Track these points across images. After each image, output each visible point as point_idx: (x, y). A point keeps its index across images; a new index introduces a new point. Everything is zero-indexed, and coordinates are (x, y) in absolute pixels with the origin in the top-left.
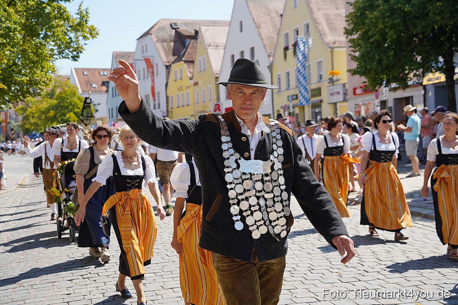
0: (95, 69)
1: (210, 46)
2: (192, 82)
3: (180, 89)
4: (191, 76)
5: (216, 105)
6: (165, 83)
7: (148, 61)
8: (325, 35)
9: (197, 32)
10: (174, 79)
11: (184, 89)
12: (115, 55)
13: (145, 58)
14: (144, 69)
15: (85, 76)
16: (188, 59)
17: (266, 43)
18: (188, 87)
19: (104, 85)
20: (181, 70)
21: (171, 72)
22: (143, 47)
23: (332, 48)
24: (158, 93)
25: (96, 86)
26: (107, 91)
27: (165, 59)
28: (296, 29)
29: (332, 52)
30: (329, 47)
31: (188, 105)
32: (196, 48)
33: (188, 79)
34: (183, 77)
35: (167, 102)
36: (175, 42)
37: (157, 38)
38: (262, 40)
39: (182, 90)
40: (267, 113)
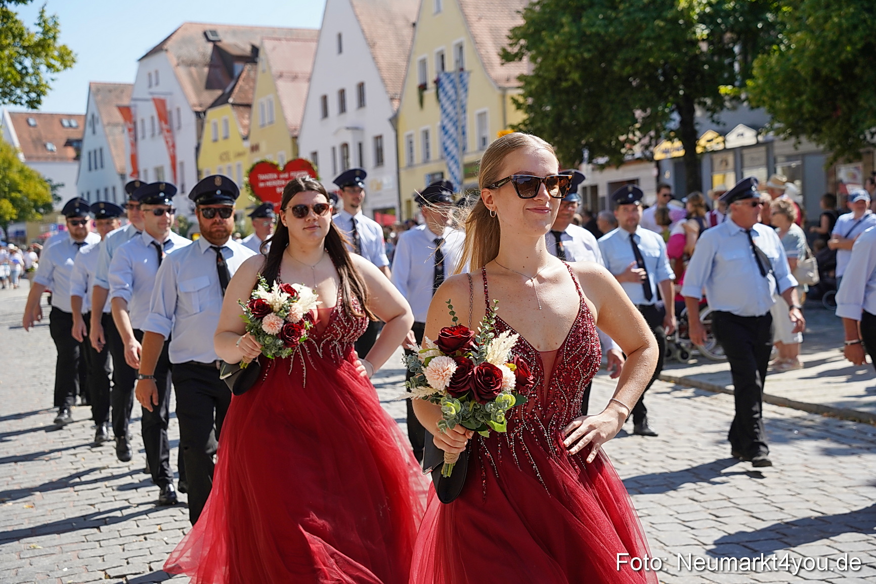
0: (52, 114)
1: (281, 76)
2: (247, 145)
3: (224, 157)
4: (246, 133)
6: (195, 144)
7: (159, 103)
8: (492, 65)
9: (255, 50)
10: (212, 137)
11: (232, 156)
12: (93, 89)
13: (156, 96)
14: (152, 118)
15: (31, 128)
16: (238, 101)
17: (386, 75)
18: (239, 155)
19: (71, 146)
20: (226, 122)
21: (206, 125)
22: (150, 75)
23: (504, 90)
24: (182, 164)
25: (55, 148)
26: (77, 158)
27: (194, 99)
28: (438, 53)
29: (504, 97)
30: (500, 88)
32: (254, 81)
33: (240, 139)
34: (231, 134)
36: (211, 66)
37: (178, 58)
38: (379, 69)
39: (228, 159)
40: (388, 205)
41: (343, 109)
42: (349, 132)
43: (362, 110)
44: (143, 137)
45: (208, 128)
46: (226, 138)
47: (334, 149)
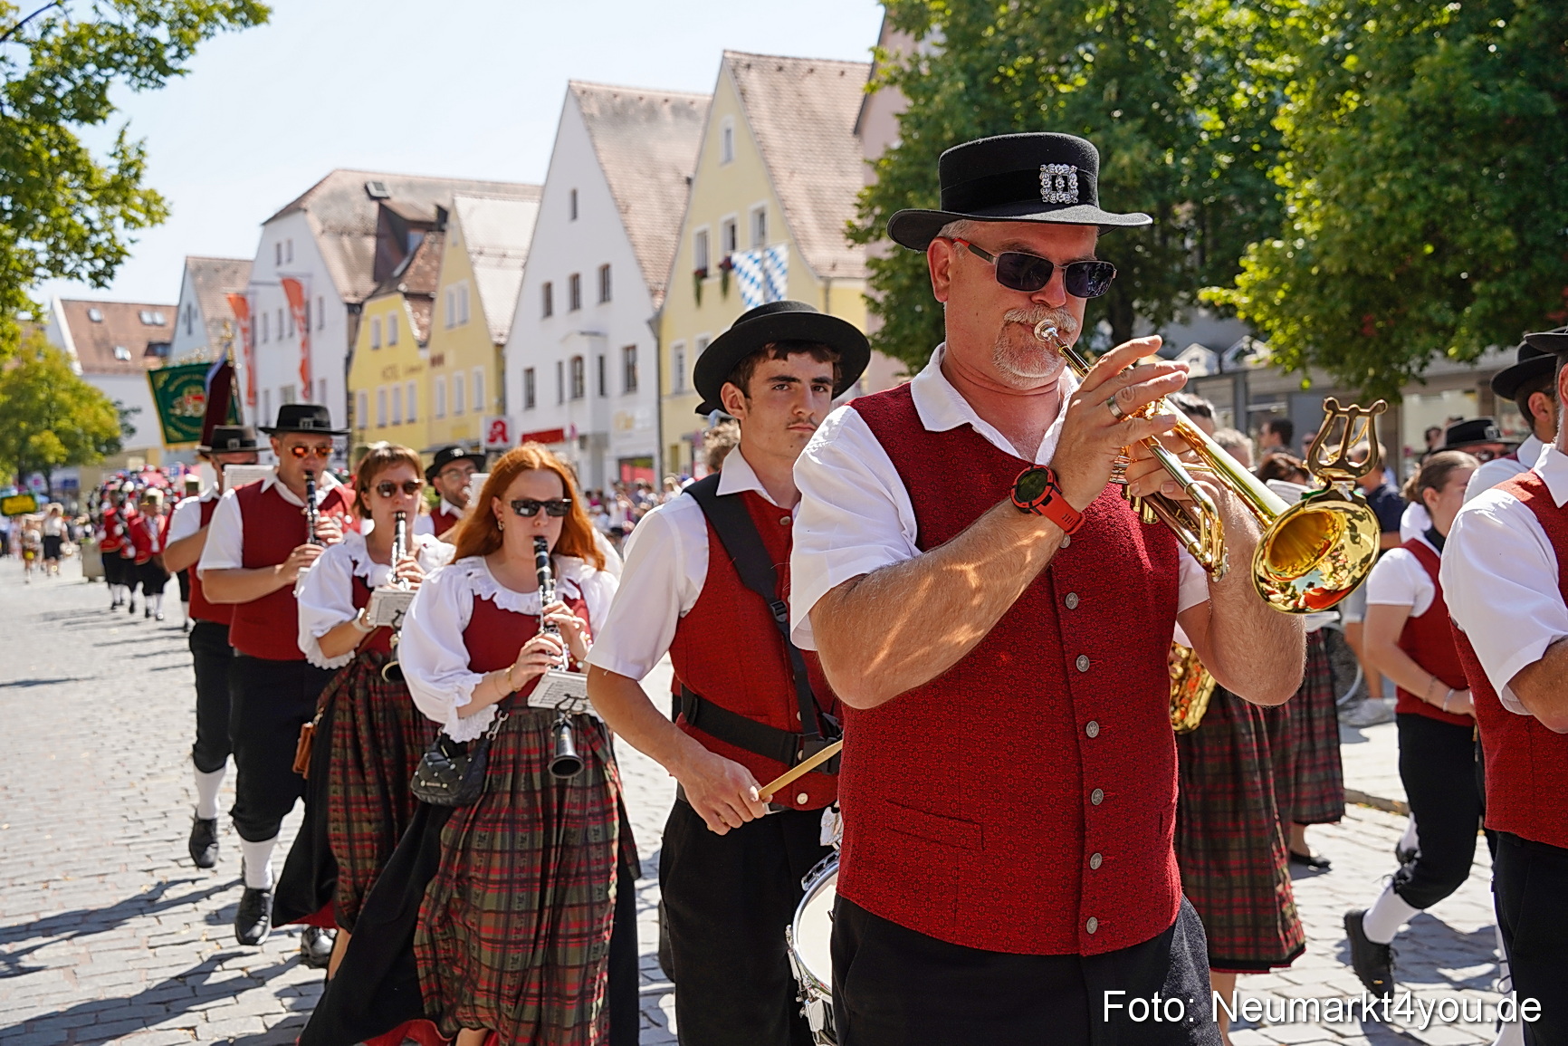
0: (126, 304)
1: (481, 253)
2: (425, 355)
3: (389, 373)
4: (424, 337)
5: (495, 425)
6: (344, 353)
7: (293, 288)
8: (808, 242)
9: (443, 214)
10: (372, 343)
11: (401, 372)
12: (191, 266)
13: (286, 278)
14: (280, 312)
15: (95, 325)
16: (414, 289)
17: (644, 254)
18: (413, 370)
19: (154, 354)
20: (394, 320)
21: (363, 325)
22: (279, 246)
23: (828, 281)
24: (323, 383)
25: (128, 355)
27: (344, 284)
28: (726, 223)
29: (827, 291)
30: (820, 276)
31: (411, 421)
32: (439, 258)
33: (415, 346)
34: (400, 339)
35: (350, 411)
36: (378, 236)
37: (323, 222)
38: (634, 245)
39: (396, 377)
40: (643, 452)
41: (575, 304)
42: (585, 338)
43: (606, 306)
44: (265, 340)
45: (365, 327)
46: (393, 344)
47: (560, 364)
